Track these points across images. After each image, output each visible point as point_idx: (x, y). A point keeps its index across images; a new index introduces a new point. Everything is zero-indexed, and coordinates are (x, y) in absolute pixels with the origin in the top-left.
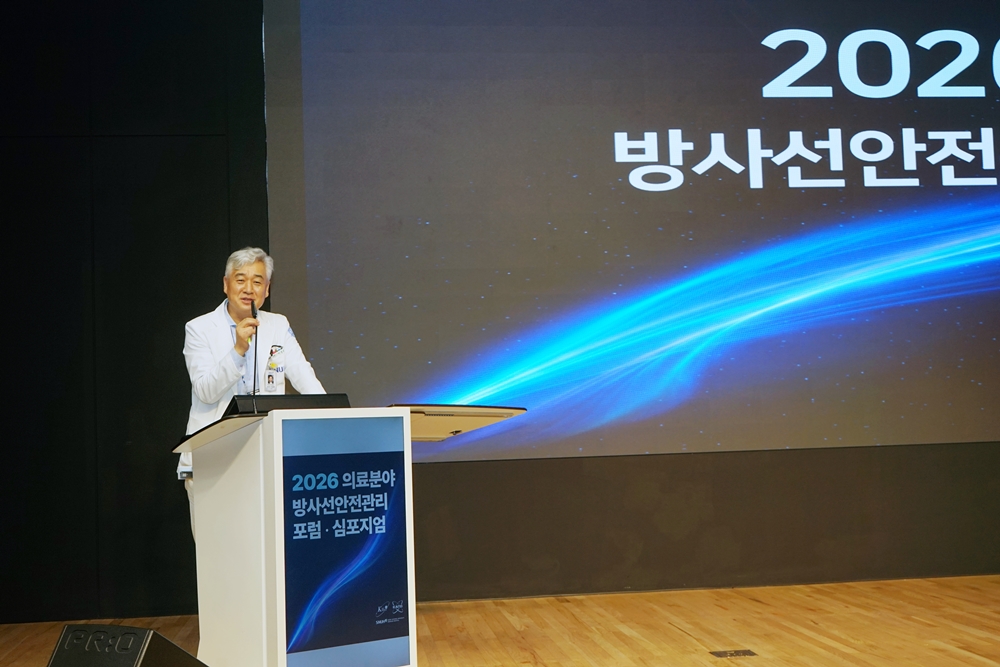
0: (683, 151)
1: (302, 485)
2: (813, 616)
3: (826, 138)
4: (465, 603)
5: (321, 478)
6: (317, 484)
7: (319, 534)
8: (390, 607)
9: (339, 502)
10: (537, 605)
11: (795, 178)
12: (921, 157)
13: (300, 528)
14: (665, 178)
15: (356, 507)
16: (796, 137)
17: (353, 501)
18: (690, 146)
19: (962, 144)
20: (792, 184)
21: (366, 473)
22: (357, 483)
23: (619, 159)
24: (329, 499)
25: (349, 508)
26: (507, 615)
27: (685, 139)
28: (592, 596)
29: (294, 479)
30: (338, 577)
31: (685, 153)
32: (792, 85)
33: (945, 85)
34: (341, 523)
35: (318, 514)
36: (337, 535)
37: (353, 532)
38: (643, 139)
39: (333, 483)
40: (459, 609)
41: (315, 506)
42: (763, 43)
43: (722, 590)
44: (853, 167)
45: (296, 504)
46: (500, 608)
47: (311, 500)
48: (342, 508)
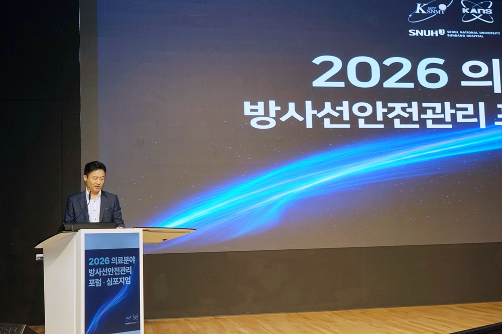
0: (276, 111)
1: (93, 262)
2: (328, 324)
3: (341, 105)
4: (171, 320)
5: (102, 260)
6: (100, 262)
7: (100, 284)
8: (132, 317)
9: (110, 270)
10: (205, 321)
11: (327, 124)
12: (385, 114)
13: (92, 282)
14: (267, 123)
15: (117, 273)
16: (328, 105)
17: (116, 270)
18: (279, 108)
19: (404, 109)
20: (326, 126)
21: (122, 258)
22: (118, 262)
23: (246, 114)
24: (105, 269)
25: (114, 273)
26: (190, 325)
27: (276, 105)
28: (231, 317)
29: (90, 260)
30: (109, 303)
31: (277, 111)
32: (326, 81)
33: (396, 82)
34: (110, 280)
35: (100, 275)
36: (108, 285)
37: (116, 284)
38: (257, 105)
39: (107, 262)
40: (168, 322)
41: (99, 272)
42: (313, 62)
43: (292, 314)
44: (354, 119)
45: (90, 271)
46: (187, 322)
47: (97, 269)
48: (111, 273)
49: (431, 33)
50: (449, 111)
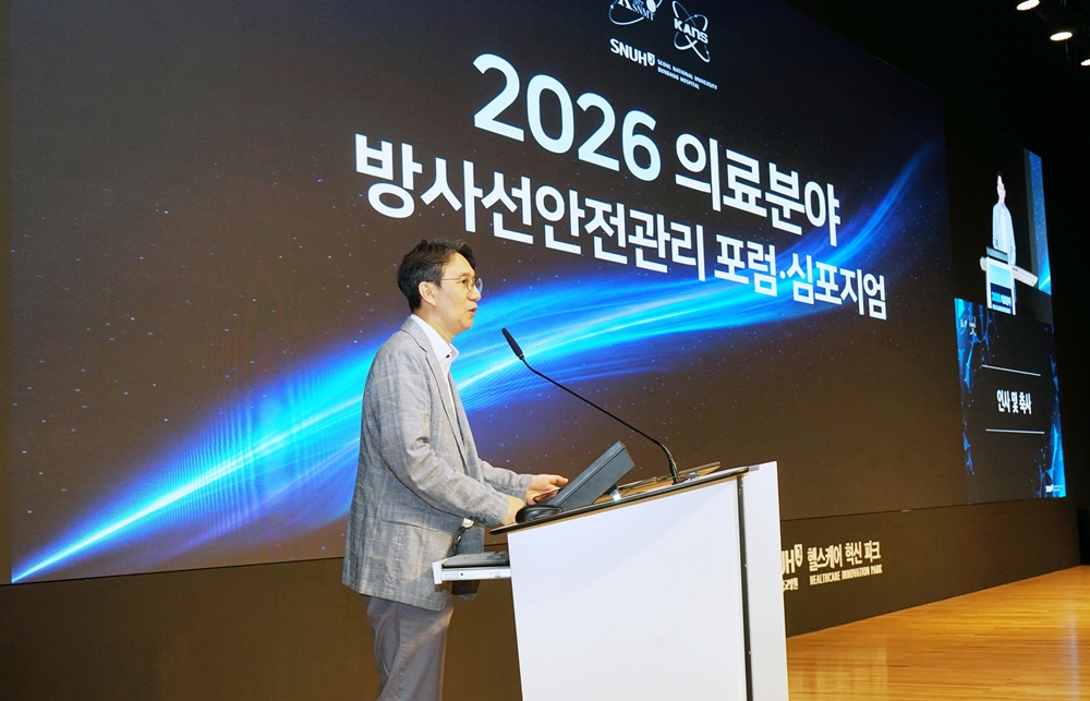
3: (520, 186)
11: (498, 225)
12: (582, 222)
14: (400, 202)
16: (499, 178)
18: (419, 168)
19: (606, 216)
20: (496, 232)
23: (359, 168)
27: (415, 159)
31: (415, 175)
32: (496, 119)
33: (596, 151)
38: (380, 148)
42: (475, 63)
44: (538, 224)
49: (638, 57)
50: (663, 236)
